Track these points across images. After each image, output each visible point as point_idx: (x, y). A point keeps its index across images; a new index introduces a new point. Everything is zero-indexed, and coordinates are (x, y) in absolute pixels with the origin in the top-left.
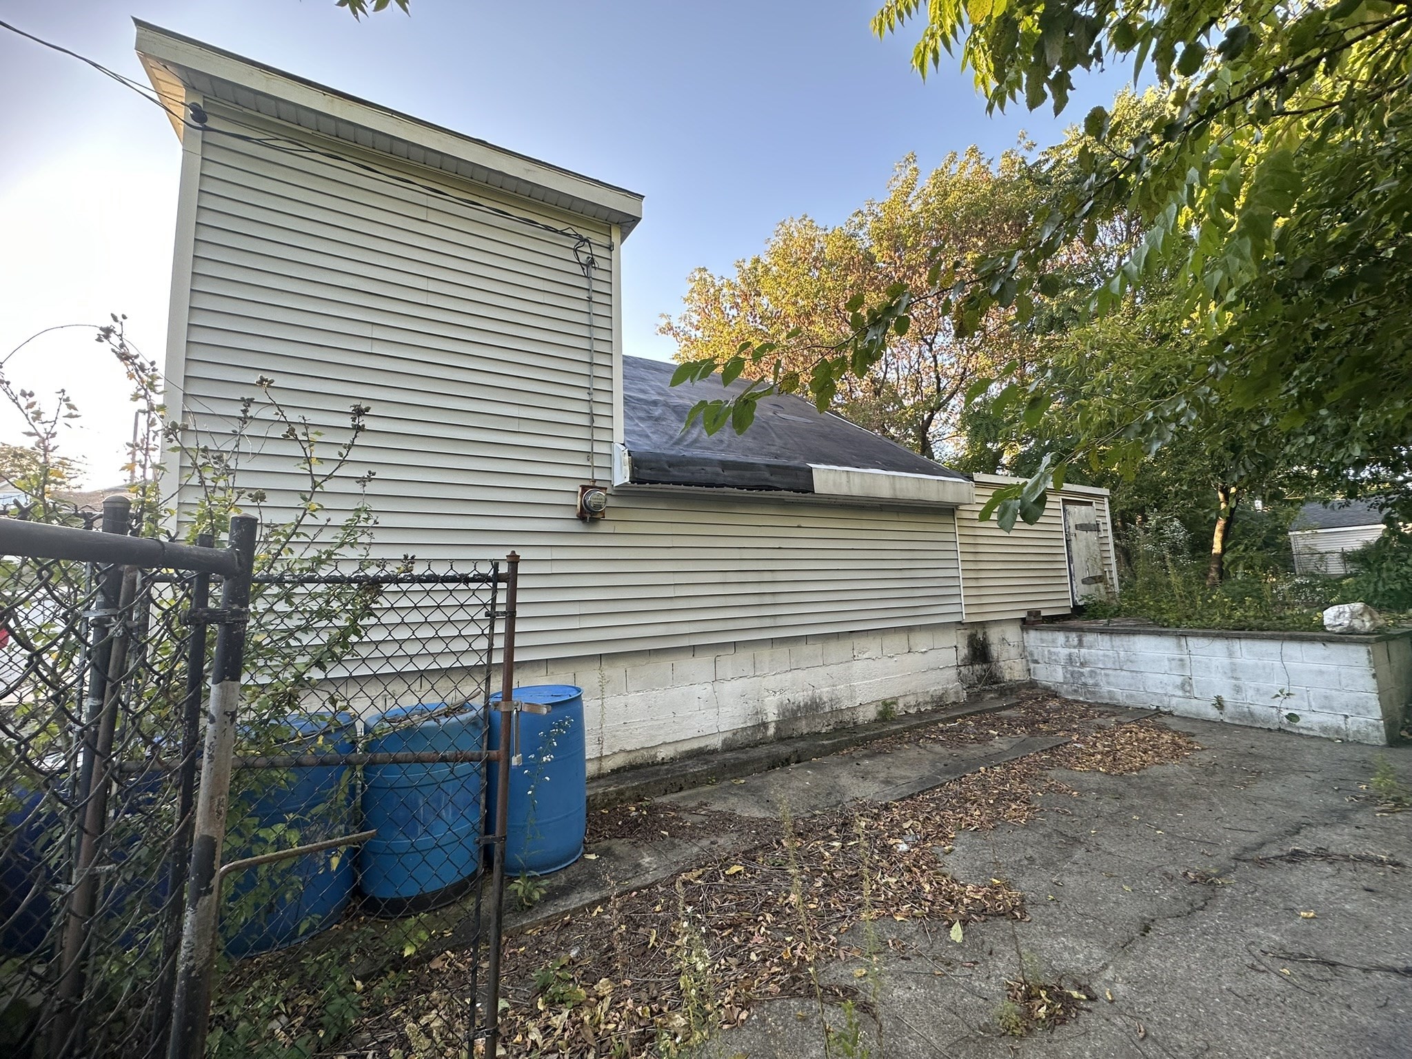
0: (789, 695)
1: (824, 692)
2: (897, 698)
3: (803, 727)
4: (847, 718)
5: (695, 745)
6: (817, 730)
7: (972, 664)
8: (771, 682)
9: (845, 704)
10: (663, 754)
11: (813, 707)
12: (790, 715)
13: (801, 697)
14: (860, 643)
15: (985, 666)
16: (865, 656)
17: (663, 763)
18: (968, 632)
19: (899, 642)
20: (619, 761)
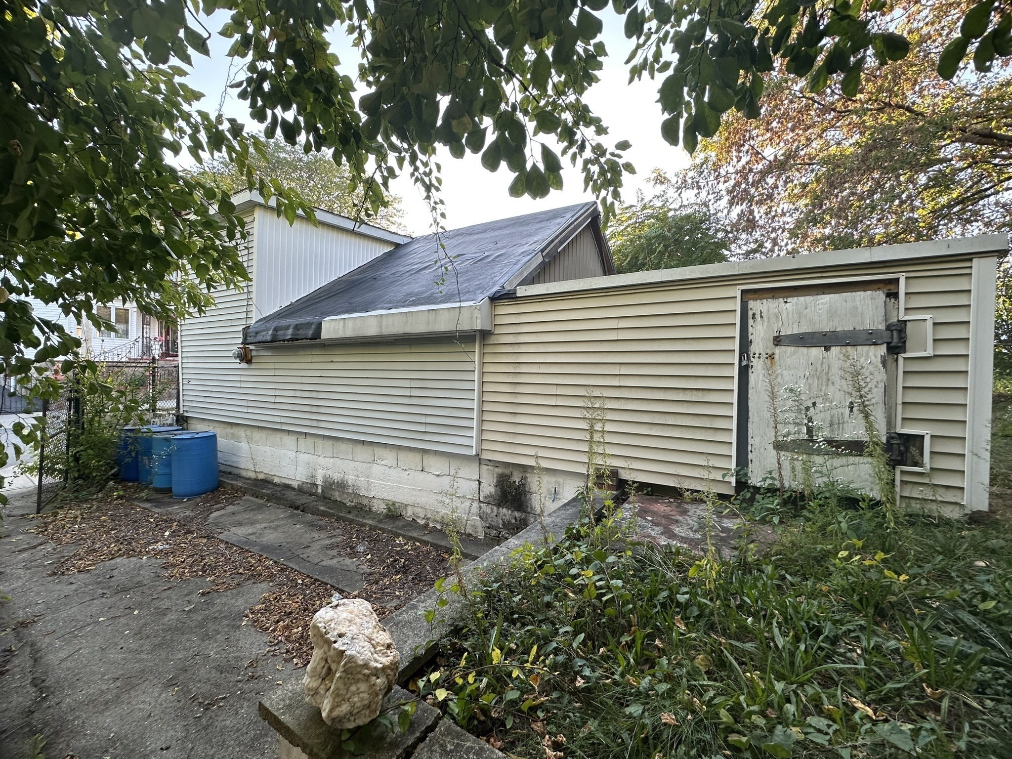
0: (330, 472)
1: (350, 479)
2: (406, 505)
3: (337, 496)
4: (365, 502)
5: (287, 482)
6: (345, 501)
7: (499, 505)
8: (322, 461)
9: (362, 492)
10: (276, 480)
11: (342, 486)
12: (329, 485)
13: (336, 477)
14: (379, 451)
15: (517, 514)
16: (383, 463)
17: (275, 484)
18: (499, 471)
19: (413, 460)
20: (261, 476)
